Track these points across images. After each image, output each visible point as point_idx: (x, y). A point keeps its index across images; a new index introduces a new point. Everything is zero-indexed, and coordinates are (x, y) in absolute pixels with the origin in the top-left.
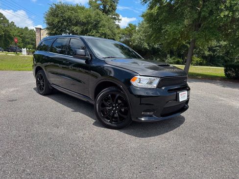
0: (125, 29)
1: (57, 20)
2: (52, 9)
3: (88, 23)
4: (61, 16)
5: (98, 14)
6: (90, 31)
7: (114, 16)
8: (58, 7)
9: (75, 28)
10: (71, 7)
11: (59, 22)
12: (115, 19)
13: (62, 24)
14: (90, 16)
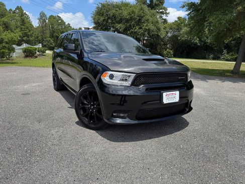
0: (173, 23)
1: (102, 18)
2: (98, 8)
3: (132, 19)
4: (107, 15)
5: (141, 9)
6: (133, 27)
7: (161, 11)
8: (103, 6)
9: (118, 26)
10: (116, 5)
11: (104, 20)
12: (162, 13)
13: (107, 22)
14: (133, 12)
